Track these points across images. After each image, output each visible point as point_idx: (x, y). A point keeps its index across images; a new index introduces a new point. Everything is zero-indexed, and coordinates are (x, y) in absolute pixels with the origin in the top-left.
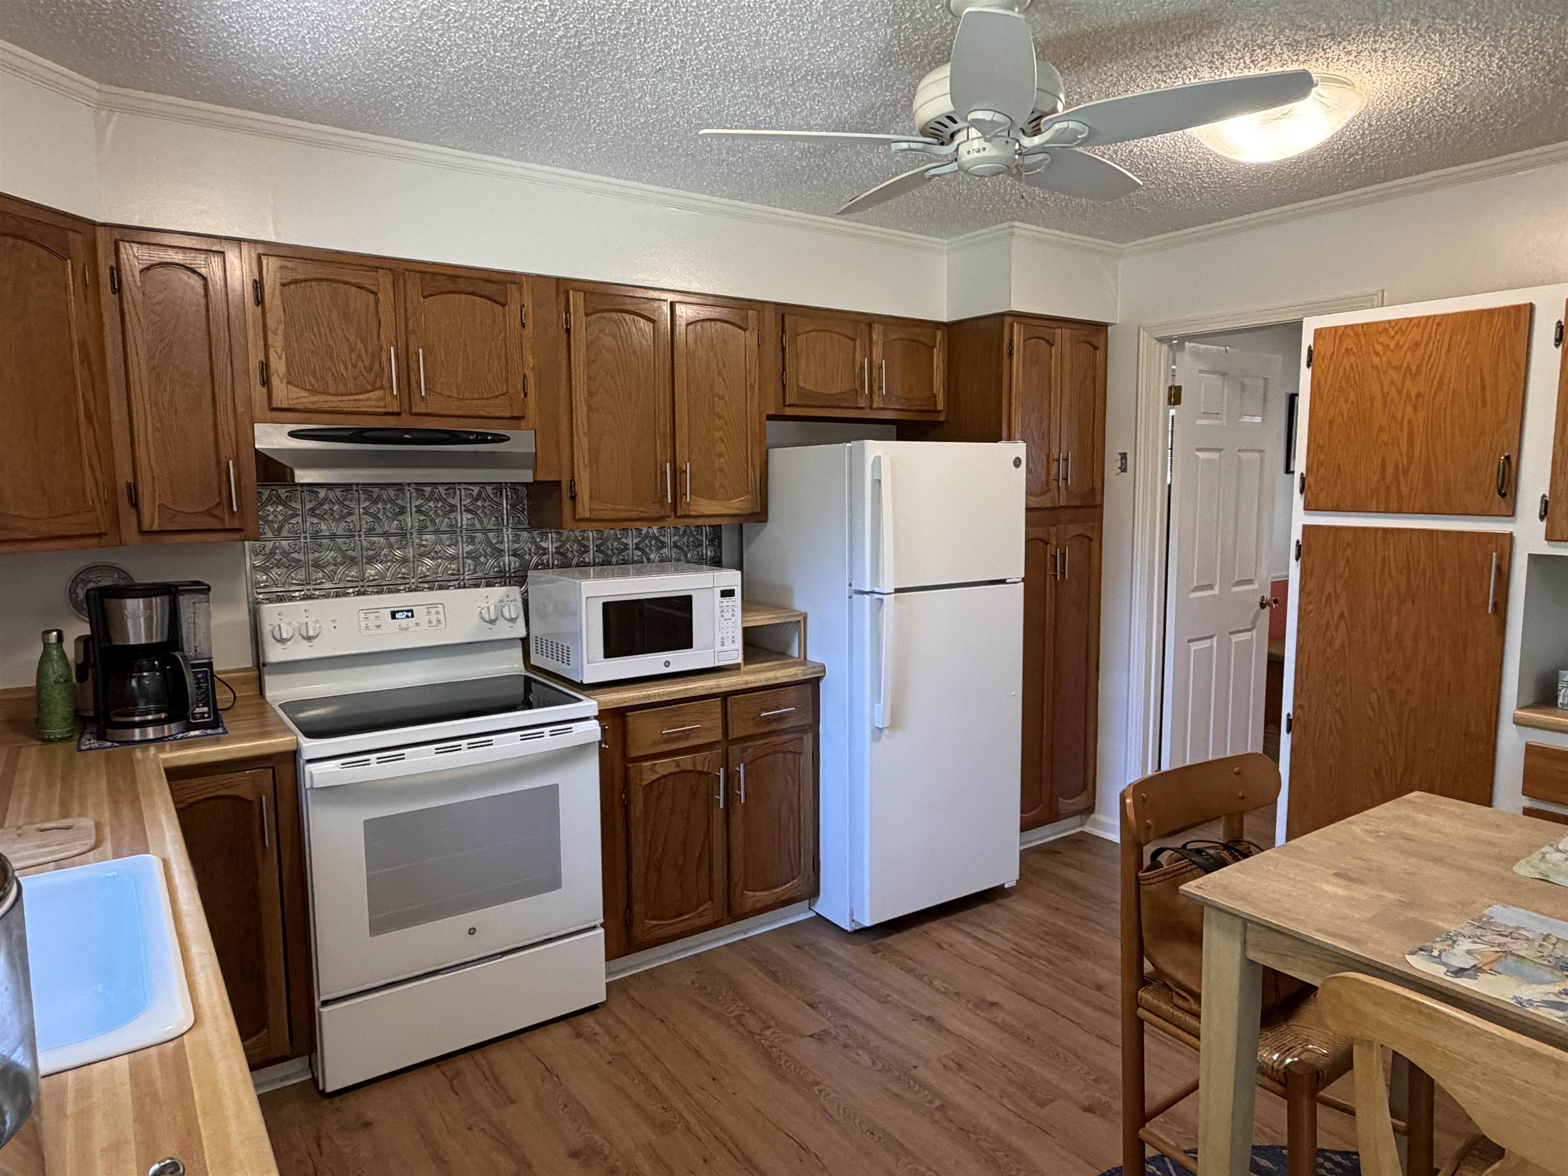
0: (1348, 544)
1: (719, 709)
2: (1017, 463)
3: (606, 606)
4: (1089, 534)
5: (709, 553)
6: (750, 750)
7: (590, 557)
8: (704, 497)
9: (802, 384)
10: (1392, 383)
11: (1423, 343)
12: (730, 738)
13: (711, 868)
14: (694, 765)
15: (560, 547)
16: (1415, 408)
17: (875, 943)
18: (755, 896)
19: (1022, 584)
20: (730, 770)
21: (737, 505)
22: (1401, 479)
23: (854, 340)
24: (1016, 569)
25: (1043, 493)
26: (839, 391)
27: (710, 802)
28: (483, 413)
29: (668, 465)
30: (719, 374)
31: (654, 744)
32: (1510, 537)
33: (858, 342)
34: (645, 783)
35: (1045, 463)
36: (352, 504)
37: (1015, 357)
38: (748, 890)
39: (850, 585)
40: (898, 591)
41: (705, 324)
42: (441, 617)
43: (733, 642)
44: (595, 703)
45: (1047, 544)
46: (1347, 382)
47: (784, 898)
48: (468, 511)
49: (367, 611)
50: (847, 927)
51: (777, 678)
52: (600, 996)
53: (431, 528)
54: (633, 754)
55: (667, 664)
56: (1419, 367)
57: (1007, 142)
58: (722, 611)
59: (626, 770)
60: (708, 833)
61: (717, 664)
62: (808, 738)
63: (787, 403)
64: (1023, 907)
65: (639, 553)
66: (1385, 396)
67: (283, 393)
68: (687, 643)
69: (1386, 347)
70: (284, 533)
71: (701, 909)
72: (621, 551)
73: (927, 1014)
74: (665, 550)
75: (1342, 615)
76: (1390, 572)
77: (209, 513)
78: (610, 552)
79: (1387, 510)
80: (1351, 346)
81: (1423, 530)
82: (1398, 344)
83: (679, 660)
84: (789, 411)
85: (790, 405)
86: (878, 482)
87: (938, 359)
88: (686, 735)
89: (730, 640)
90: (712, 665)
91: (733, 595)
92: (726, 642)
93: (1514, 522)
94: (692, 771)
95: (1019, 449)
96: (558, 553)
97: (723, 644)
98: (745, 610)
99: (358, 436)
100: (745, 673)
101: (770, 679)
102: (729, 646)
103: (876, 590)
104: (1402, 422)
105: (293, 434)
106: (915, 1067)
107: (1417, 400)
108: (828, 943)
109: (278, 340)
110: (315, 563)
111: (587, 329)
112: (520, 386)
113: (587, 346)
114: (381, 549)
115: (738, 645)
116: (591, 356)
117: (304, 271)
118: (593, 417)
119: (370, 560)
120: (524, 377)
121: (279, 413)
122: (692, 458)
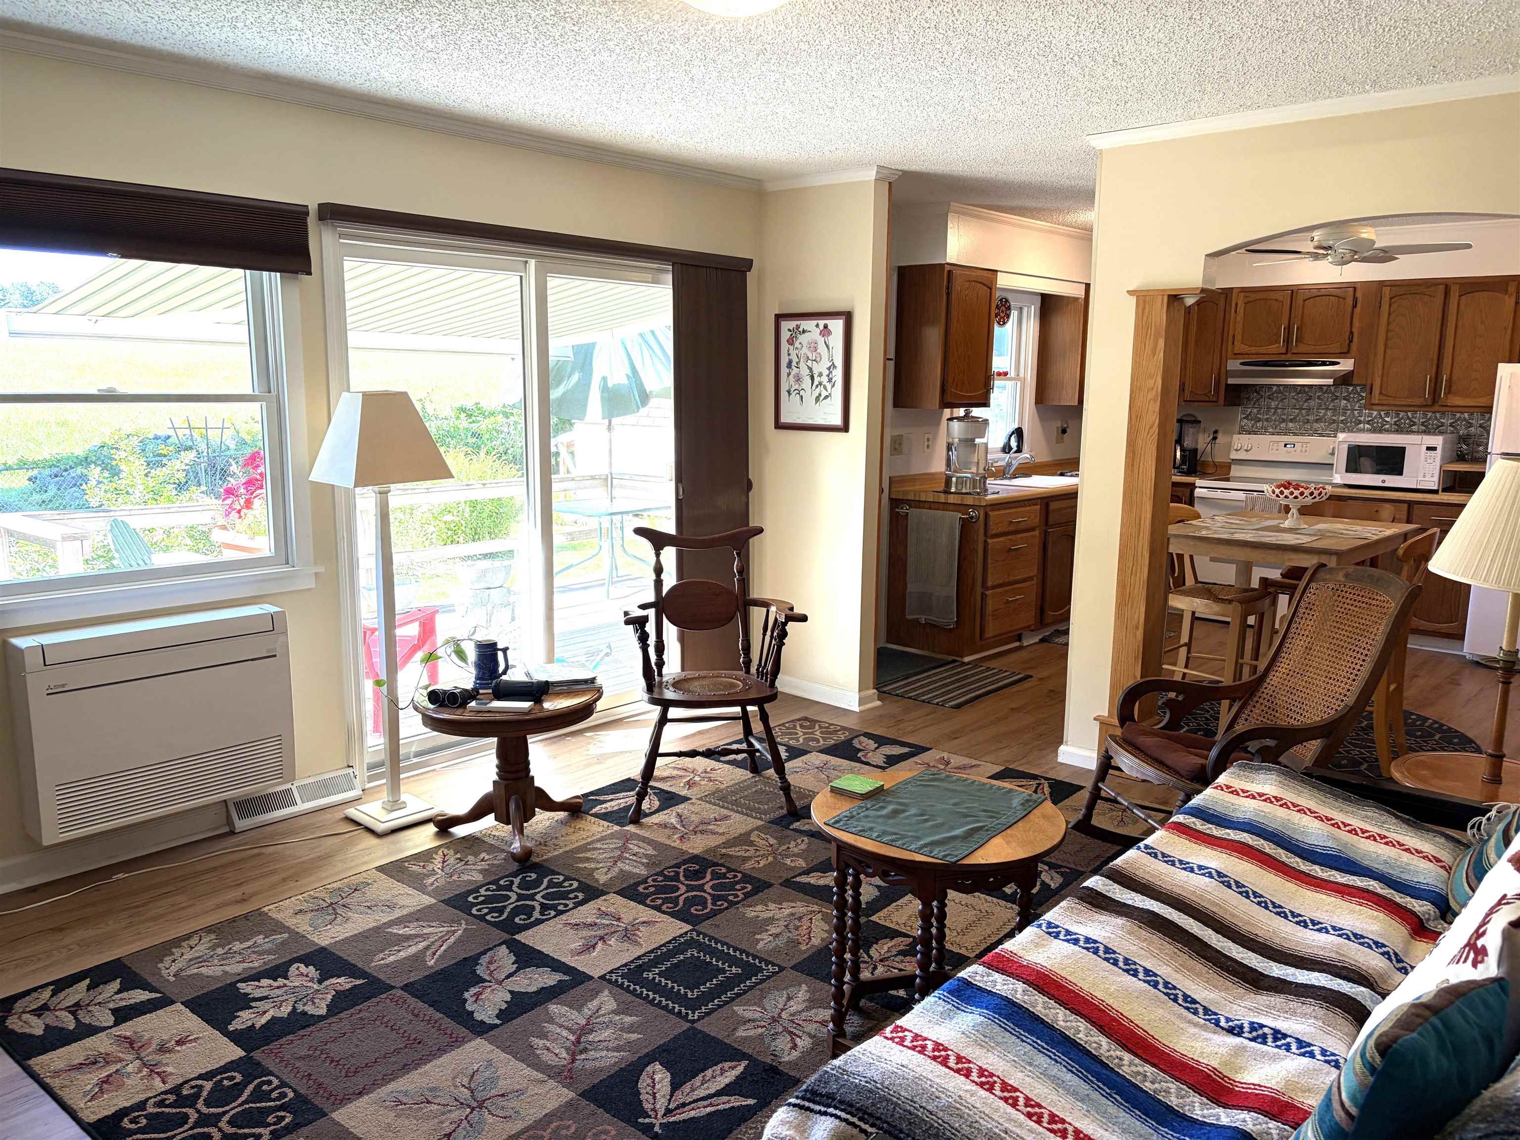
1: (1406, 510)
3: (1350, 447)
7: (1414, 428)
15: (1397, 421)
21: (1484, 401)
28: (1325, 352)
29: (1429, 376)
40: (1502, 454)
42: (1307, 449)
43: (1434, 477)
48: (1345, 399)
49: (1274, 442)
50: (1472, 659)
53: (1323, 407)
55: (1383, 481)
58: (1426, 458)
61: (1419, 487)
67: (1239, 347)
68: (1400, 473)
70: (1256, 406)
72: (1438, 427)
77: (1205, 395)
83: (1392, 481)
90: (1414, 487)
91: (1436, 450)
92: (1426, 476)
96: (1395, 424)
97: (1424, 476)
98: (1443, 460)
99: (1266, 364)
102: (1429, 478)
105: (1242, 364)
109: (1239, 327)
110: (1267, 420)
111: (1390, 305)
112: (1347, 338)
113: (1389, 314)
114: (1298, 415)
115: (1436, 479)
116: (1391, 320)
117: (1254, 296)
118: (1389, 352)
119: (1291, 421)
120: (1352, 333)
121: (1236, 355)
122: (1455, 372)
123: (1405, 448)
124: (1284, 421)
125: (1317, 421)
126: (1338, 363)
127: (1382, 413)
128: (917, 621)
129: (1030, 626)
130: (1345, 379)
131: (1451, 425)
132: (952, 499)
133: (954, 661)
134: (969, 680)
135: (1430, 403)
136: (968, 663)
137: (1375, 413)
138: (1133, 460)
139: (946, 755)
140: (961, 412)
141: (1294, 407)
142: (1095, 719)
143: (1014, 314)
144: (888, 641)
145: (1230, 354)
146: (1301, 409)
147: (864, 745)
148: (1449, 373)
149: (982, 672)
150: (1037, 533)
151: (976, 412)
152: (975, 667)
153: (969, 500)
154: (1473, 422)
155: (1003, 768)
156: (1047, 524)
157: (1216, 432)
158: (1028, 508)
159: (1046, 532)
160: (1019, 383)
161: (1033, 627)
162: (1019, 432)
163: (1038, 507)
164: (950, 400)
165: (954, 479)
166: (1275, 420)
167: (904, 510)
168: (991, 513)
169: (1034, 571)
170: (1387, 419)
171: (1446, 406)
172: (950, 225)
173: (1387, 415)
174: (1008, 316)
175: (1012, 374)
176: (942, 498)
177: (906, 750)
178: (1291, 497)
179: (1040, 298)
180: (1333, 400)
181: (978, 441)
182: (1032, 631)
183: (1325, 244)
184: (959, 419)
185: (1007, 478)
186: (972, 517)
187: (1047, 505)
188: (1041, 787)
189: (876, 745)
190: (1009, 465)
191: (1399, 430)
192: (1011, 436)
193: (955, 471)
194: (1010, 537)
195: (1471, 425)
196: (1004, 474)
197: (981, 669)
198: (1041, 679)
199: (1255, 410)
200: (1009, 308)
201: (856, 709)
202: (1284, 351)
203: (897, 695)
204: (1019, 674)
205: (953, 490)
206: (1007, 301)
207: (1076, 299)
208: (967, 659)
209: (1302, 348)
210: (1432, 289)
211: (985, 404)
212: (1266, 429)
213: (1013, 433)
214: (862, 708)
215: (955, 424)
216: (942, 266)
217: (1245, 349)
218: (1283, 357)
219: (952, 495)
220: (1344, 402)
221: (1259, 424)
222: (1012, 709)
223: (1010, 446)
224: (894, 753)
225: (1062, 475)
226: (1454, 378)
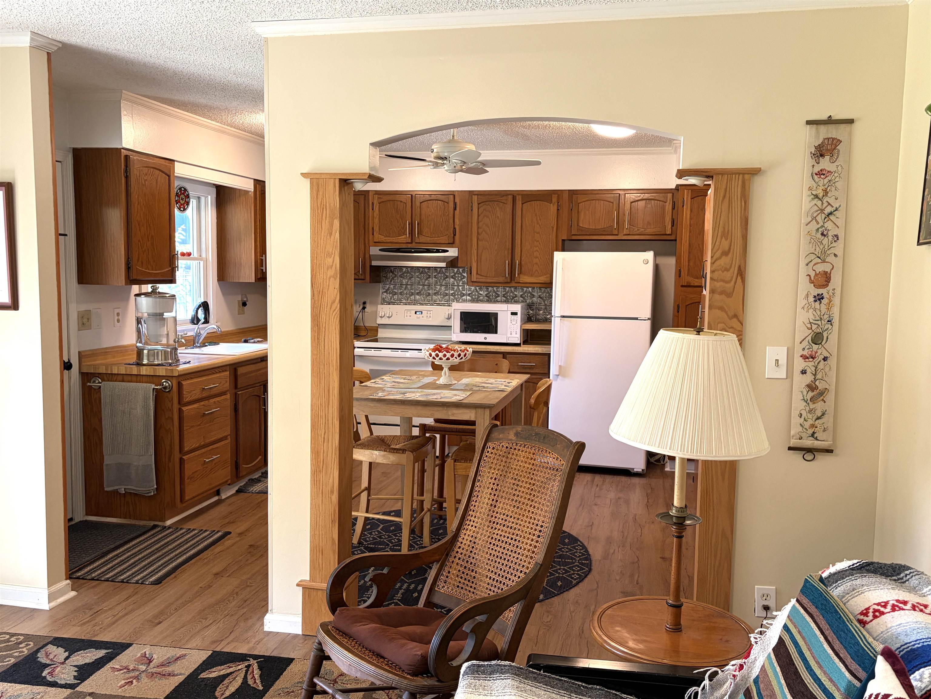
2: (646, 262)
3: (462, 313)
7: (499, 299)
8: (526, 275)
9: (581, 224)
15: (488, 294)
19: (651, 321)
21: (542, 279)
23: (613, 203)
26: (603, 227)
28: (438, 242)
29: (507, 261)
30: (538, 223)
36: (413, 274)
37: (685, 207)
40: (563, 316)
41: (531, 203)
42: (431, 315)
48: (452, 278)
49: (408, 310)
51: (528, 350)
53: (439, 284)
55: (485, 338)
58: (511, 321)
61: (508, 342)
63: (573, 234)
67: (378, 237)
68: (495, 331)
70: (392, 283)
72: (513, 298)
83: (491, 338)
84: (574, 238)
89: (515, 333)
90: (506, 342)
91: (517, 315)
92: (512, 333)
95: (650, 255)
96: (486, 296)
97: (511, 334)
98: (523, 321)
99: (398, 250)
100: (523, 347)
101: (525, 350)
102: (514, 335)
105: (380, 250)
109: (376, 221)
110: (401, 293)
111: (478, 209)
112: (452, 232)
113: (478, 216)
114: (422, 290)
115: (518, 335)
116: (480, 219)
117: (385, 198)
118: (480, 243)
119: (418, 294)
120: (455, 228)
121: (376, 243)
122: (523, 259)
123: (497, 314)
124: (412, 294)
125: (435, 294)
126: (447, 251)
127: (477, 288)
128: (116, 492)
129: (227, 481)
130: (453, 263)
131: (521, 296)
132: (144, 371)
133: (155, 527)
134: (170, 547)
135: (509, 281)
136: (169, 528)
137: (473, 288)
138: (319, 334)
139: (147, 650)
140: (148, 288)
141: (419, 284)
142: (298, 585)
143: (193, 203)
144: (87, 514)
145: (371, 243)
146: (424, 285)
147: (51, 657)
148: (519, 259)
149: (182, 535)
150: (228, 396)
151: (163, 288)
152: (177, 530)
153: (161, 371)
154: (535, 294)
155: (210, 653)
156: (236, 387)
157: (364, 303)
158: (218, 375)
159: (236, 394)
160: (202, 263)
161: (229, 482)
162: (205, 306)
163: (228, 372)
164: (135, 277)
165: (145, 352)
166: (406, 294)
167: (96, 383)
168: (184, 383)
169: (227, 431)
170: (480, 292)
171: (519, 283)
172: (123, 113)
173: (481, 289)
174: (188, 204)
175: (195, 254)
176: (135, 370)
177: (102, 653)
178: (444, 359)
179: (214, 190)
180: (444, 279)
181: (166, 315)
182: (229, 485)
183: (442, 155)
184: (146, 294)
185: (197, 347)
186: (165, 388)
187: (235, 370)
188: (251, 668)
189: (67, 654)
190: (198, 335)
191: (489, 300)
192: (198, 309)
193: (146, 343)
194: (202, 403)
195: (534, 296)
196: (194, 343)
197: (182, 532)
198: (240, 534)
199: (392, 286)
200: (188, 196)
201: (45, 605)
202: (410, 241)
203: (93, 579)
204: (218, 532)
205: (145, 362)
206: (185, 190)
207: (247, 192)
208: (169, 523)
209: (422, 239)
210: (505, 198)
211: (172, 280)
212: (400, 300)
213: (200, 306)
214: (53, 604)
215: (143, 300)
216: (118, 151)
217: (382, 238)
218: (410, 246)
219: (144, 367)
220: (452, 280)
221: (396, 297)
222: (216, 574)
223: (198, 318)
224: (87, 661)
225: (246, 341)
226: (523, 263)
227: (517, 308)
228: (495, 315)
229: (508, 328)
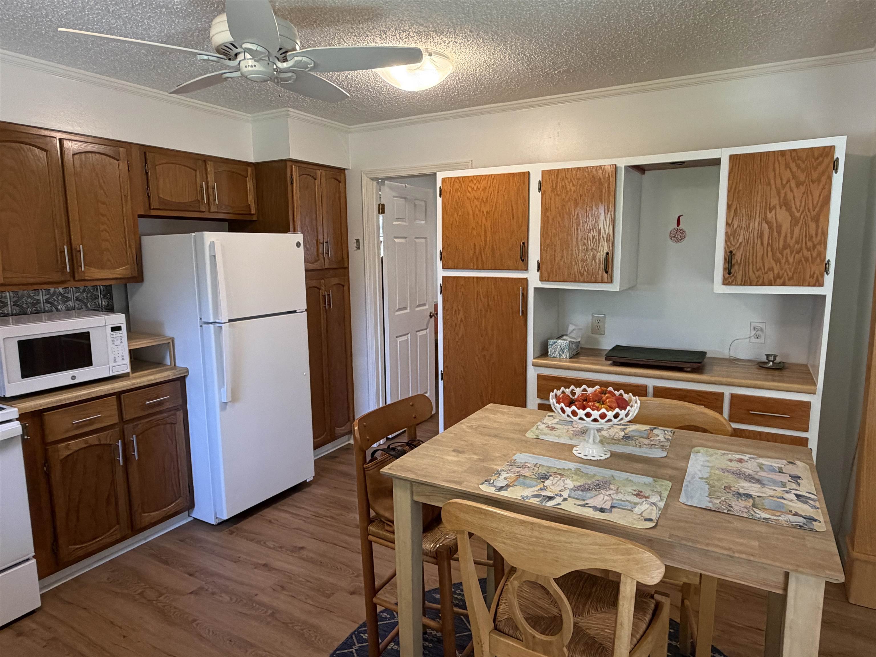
0: (462, 285)
1: (115, 403)
2: (298, 245)
4: (343, 284)
5: (104, 303)
6: (140, 425)
7: (8, 310)
8: (95, 268)
9: (161, 196)
10: (476, 206)
11: (488, 188)
12: (124, 420)
13: (117, 504)
14: (100, 440)
16: (486, 220)
17: (231, 528)
18: (150, 515)
19: (306, 312)
20: (126, 440)
21: (120, 272)
22: (482, 253)
23: (196, 171)
24: (302, 304)
25: (316, 261)
26: (187, 201)
27: (114, 462)
29: (65, 247)
30: (101, 187)
31: (67, 431)
32: (526, 280)
33: (198, 172)
34: (61, 458)
35: (316, 245)
37: (294, 185)
38: (145, 513)
39: (201, 319)
40: (230, 321)
41: (87, 155)
43: (123, 359)
44: (16, 409)
45: (319, 289)
46: (457, 205)
47: (171, 513)
50: (213, 522)
51: (156, 379)
52: (38, 604)
54: (51, 438)
55: (73, 378)
56: (487, 199)
57: (268, 64)
58: (113, 341)
59: (46, 451)
60: (113, 482)
61: (112, 374)
62: (180, 414)
63: (152, 208)
64: (317, 491)
65: (49, 305)
66: (474, 214)
68: (89, 363)
69: (473, 189)
71: (112, 531)
72: (34, 305)
73: (263, 562)
74: (70, 303)
75: (461, 320)
76: (480, 298)
78: (24, 306)
79: (477, 268)
80: (458, 187)
81: (493, 278)
82: (477, 188)
83: (82, 374)
84: (153, 213)
85: (153, 209)
86: (213, 257)
87: (250, 183)
88: (91, 422)
89: (121, 358)
91: (121, 329)
92: (117, 360)
93: (528, 273)
94: (97, 445)
95: (299, 237)
97: (115, 361)
98: (129, 338)
100: (134, 378)
101: (152, 380)
102: (119, 361)
103: (217, 321)
104: (481, 226)
106: (256, 595)
107: (487, 215)
108: (201, 534)
115: (126, 361)
123: (88, 333)
135: (69, 278)
154: (98, 293)
171: (84, 280)
195: (96, 297)
210: (43, 140)
227: (119, 319)
228: (85, 336)
229: (110, 352)
